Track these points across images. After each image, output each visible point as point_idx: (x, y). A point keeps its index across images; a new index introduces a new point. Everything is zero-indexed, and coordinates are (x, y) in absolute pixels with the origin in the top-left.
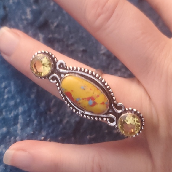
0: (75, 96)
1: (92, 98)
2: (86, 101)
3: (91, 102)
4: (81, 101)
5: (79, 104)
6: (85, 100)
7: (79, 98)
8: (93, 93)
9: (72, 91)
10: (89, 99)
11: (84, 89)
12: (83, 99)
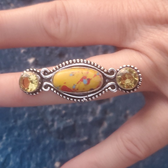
0: (70, 85)
1: (84, 78)
2: (81, 83)
3: (85, 81)
4: (77, 87)
5: (77, 90)
6: (79, 83)
7: (74, 85)
8: (82, 73)
9: (65, 83)
10: (82, 80)
11: (73, 75)
12: (78, 83)
